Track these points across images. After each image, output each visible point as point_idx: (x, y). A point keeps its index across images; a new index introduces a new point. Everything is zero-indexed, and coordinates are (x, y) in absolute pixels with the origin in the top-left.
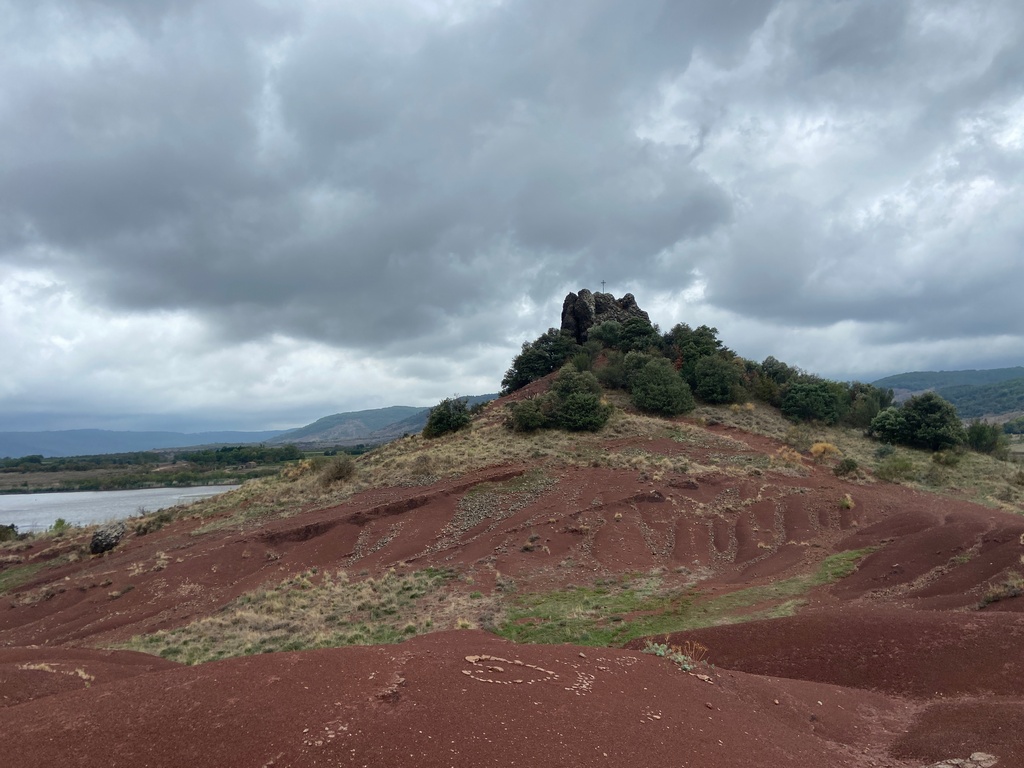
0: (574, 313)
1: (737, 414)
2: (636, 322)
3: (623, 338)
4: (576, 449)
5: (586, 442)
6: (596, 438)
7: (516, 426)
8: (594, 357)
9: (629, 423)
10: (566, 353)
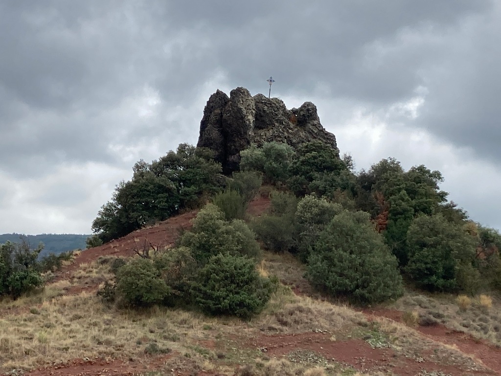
0: (221, 123)
1: (464, 310)
2: (318, 148)
3: (295, 172)
4: (217, 345)
5: (231, 336)
6: (248, 330)
7: (119, 299)
8: (249, 198)
9: (301, 310)
10: (204, 186)
